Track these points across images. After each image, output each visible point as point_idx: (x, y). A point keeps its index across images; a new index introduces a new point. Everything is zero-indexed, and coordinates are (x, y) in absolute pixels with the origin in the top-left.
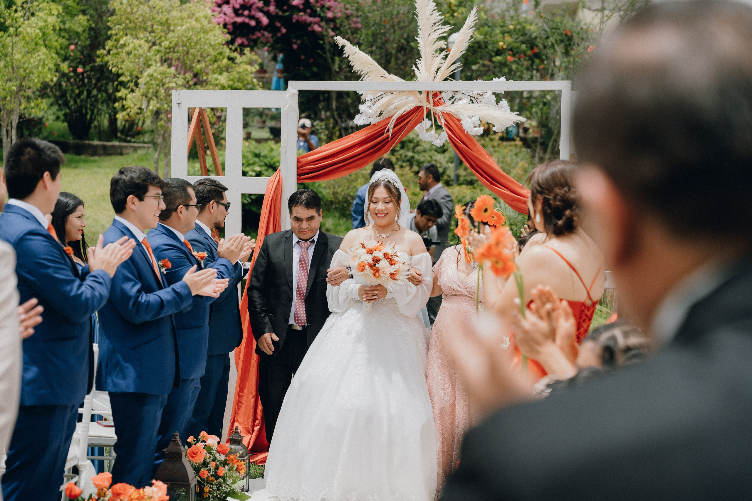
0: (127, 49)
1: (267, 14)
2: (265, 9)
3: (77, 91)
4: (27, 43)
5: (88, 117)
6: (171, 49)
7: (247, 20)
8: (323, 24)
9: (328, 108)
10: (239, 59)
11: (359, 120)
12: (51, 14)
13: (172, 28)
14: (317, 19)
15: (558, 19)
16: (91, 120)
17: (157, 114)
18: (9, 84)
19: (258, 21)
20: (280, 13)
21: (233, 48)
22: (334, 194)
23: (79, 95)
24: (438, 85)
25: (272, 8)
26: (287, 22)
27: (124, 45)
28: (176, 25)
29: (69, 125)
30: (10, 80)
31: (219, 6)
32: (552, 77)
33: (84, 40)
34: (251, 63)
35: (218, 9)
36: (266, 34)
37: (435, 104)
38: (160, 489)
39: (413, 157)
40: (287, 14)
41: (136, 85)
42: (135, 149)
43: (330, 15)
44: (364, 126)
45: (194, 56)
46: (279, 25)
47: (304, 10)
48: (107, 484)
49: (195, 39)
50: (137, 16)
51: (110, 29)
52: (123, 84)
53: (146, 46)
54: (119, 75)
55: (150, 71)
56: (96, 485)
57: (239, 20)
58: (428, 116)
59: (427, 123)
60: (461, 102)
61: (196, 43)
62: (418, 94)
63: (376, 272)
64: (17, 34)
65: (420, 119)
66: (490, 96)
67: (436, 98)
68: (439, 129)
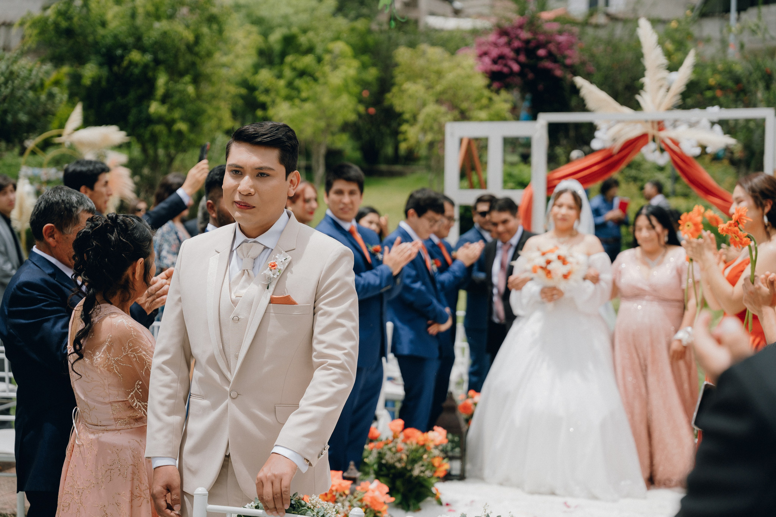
0: (409, 93)
1: (518, 63)
2: (517, 58)
3: (369, 128)
4: (333, 90)
5: (377, 147)
6: (443, 92)
7: (502, 68)
9: (567, 136)
10: (496, 98)
11: (595, 145)
12: (350, 67)
13: (443, 75)
14: (558, 65)
15: (760, 60)
16: (379, 150)
17: (431, 145)
18: (319, 122)
19: (510, 68)
20: (529, 62)
21: (491, 89)
23: (371, 131)
24: (662, 115)
25: (522, 59)
26: (534, 68)
27: (406, 90)
28: (446, 73)
30: (319, 119)
31: (481, 57)
32: (755, 106)
33: (375, 87)
34: (505, 101)
35: (479, 60)
36: (518, 79)
37: (659, 130)
38: (440, 433)
40: (534, 62)
41: (416, 121)
42: (414, 172)
43: (568, 61)
44: (599, 150)
46: (528, 71)
47: (548, 59)
48: (400, 428)
49: (461, 83)
50: (415, 67)
51: (395, 77)
52: (407, 121)
53: (423, 90)
54: (400, 114)
55: (426, 109)
56: (392, 430)
57: (497, 68)
58: (654, 140)
59: (652, 146)
60: (680, 128)
61: (463, 86)
62: (647, 121)
63: (549, 273)
64: (325, 83)
65: (646, 143)
66: (705, 122)
67: (660, 125)
68: (662, 150)
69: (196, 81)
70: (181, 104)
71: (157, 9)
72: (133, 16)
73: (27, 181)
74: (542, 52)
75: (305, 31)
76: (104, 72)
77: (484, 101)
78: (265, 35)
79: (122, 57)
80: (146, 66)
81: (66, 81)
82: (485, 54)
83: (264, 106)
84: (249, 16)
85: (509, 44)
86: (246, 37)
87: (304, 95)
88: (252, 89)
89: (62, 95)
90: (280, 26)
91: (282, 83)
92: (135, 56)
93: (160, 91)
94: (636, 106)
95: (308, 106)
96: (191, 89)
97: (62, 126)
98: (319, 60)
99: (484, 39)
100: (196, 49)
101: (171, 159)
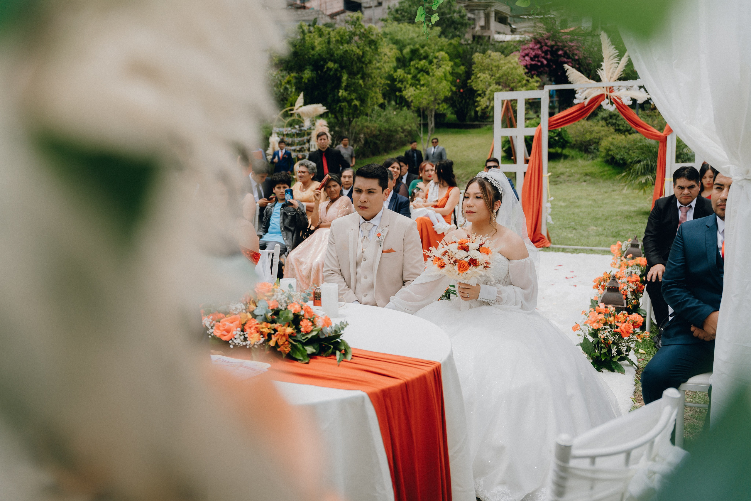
0: (481, 79)
1: (546, 59)
2: (546, 57)
3: (460, 100)
4: (438, 79)
5: (465, 111)
6: (499, 78)
7: (536, 63)
8: (573, 62)
10: (531, 80)
11: (575, 101)
12: (448, 66)
13: (500, 68)
14: (570, 60)
16: (467, 113)
18: (430, 98)
19: (542, 63)
20: (552, 58)
21: (528, 75)
22: (576, 141)
23: (461, 102)
24: (612, 84)
25: (549, 56)
27: (479, 77)
28: (502, 67)
29: (457, 116)
30: (431, 96)
31: (524, 57)
33: (463, 77)
34: (537, 82)
35: (523, 59)
36: (546, 69)
37: (610, 92)
39: (616, 123)
40: (556, 58)
41: (485, 95)
42: (486, 125)
43: (576, 57)
44: (577, 104)
45: (510, 80)
46: (551, 64)
47: (564, 57)
49: (510, 72)
50: (485, 64)
51: (473, 70)
52: (480, 95)
53: (489, 77)
54: (476, 91)
55: (491, 88)
57: (533, 63)
58: (607, 98)
59: (607, 101)
60: (622, 91)
61: (511, 74)
62: (603, 88)
64: (433, 75)
65: (604, 100)
66: (636, 87)
67: (611, 90)
68: (612, 103)
69: (363, 78)
70: (355, 91)
71: (342, 38)
72: (329, 43)
73: (276, 135)
74: (560, 52)
75: (423, 47)
76: (314, 75)
77: (524, 82)
78: (401, 50)
79: (323, 66)
80: (336, 70)
81: (293, 81)
82: (527, 55)
83: (400, 90)
84: (391, 39)
85: (541, 48)
86: (390, 52)
87: (422, 83)
88: (393, 80)
89: (292, 89)
90: (409, 44)
91: (409, 76)
92: (331, 65)
93: (344, 84)
94: (599, 80)
95: (424, 89)
96: (361, 82)
97: (293, 105)
98: (431, 62)
99: (527, 46)
100: (363, 60)
101: (350, 122)
